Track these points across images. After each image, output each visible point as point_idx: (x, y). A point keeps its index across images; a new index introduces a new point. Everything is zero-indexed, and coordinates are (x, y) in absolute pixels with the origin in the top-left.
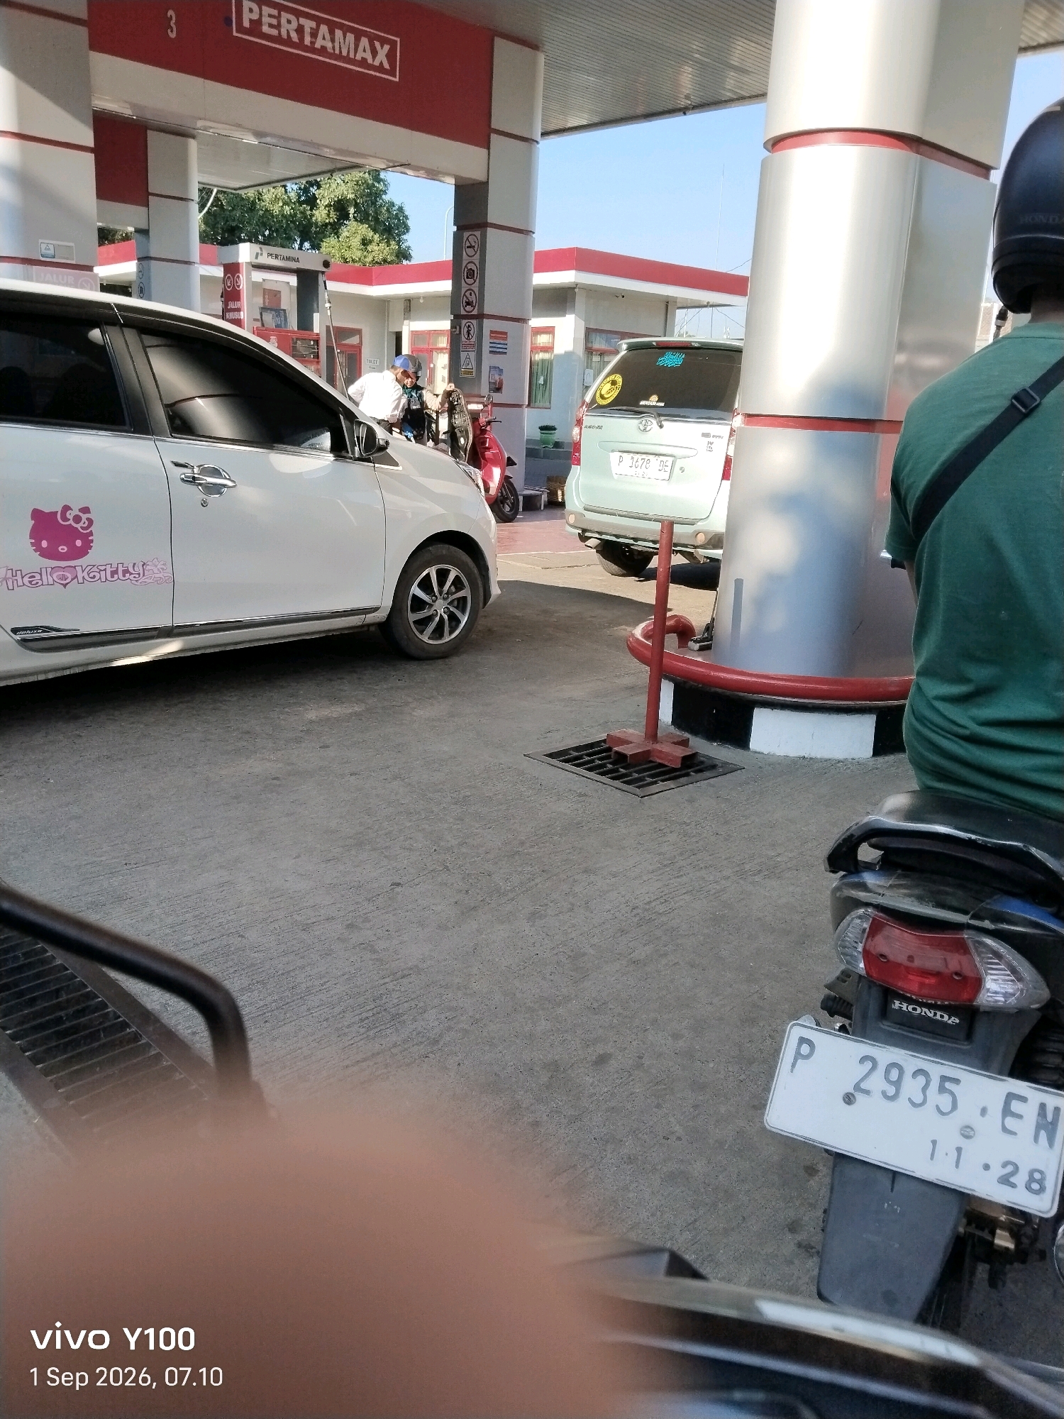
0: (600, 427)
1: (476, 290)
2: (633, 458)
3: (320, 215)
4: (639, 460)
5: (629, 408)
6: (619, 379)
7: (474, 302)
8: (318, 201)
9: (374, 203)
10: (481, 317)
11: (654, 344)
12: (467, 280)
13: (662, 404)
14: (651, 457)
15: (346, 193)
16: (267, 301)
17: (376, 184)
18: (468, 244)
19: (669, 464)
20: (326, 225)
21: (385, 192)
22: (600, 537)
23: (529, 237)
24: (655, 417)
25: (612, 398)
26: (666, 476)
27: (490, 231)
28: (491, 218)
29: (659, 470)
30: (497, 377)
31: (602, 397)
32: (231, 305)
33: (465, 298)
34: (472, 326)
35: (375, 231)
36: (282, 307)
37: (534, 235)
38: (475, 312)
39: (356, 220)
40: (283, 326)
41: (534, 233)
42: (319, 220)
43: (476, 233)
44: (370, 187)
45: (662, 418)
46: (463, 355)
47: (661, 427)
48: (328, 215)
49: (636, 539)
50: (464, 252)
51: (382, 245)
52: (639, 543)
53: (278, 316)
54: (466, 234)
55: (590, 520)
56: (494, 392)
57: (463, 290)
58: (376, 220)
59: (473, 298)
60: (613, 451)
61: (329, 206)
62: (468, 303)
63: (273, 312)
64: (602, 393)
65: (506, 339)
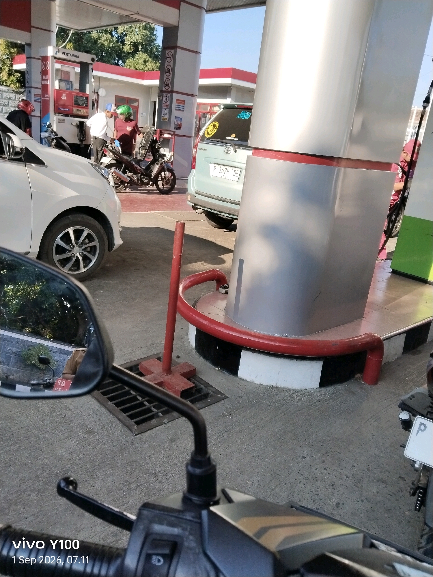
0: (205, 150)
1: (170, 79)
2: (221, 167)
3: (126, 48)
4: (224, 169)
5: (220, 140)
6: (217, 124)
7: (169, 85)
8: (126, 42)
9: (150, 45)
10: (172, 92)
11: (236, 106)
12: (167, 74)
13: (237, 139)
14: (230, 168)
15: (138, 39)
16: (63, 76)
17: (152, 37)
18: (168, 56)
19: (239, 172)
20: (129, 53)
21: (156, 41)
22: (203, 209)
23: (198, 55)
24: (232, 146)
25: (213, 134)
26: (237, 179)
27: (179, 51)
28: (179, 44)
29: (234, 175)
30: (179, 122)
31: (208, 133)
32: (44, 77)
33: (165, 83)
34: (168, 96)
35: (150, 57)
36: (71, 80)
37: (201, 55)
38: (169, 90)
39: (142, 51)
40: (70, 89)
41: (201, 53)
42: (126, 50)
43: (171, 51)
44: (148, 37)
45: (236, 147)
46: (163, 110)
47: (236, 152)
48: (130, 49)
49: (220, 212)
50: (166, 61)
51: (153, 63)
52: (222, 214)
53: (68, 84)
54: (167, 51)
55: (199, 200)
56: (177, 129)
57: (165, 79)
58: (151, 52)
59: (169, 83)
60: (211, 163)
61: (130, 44)
62: (167, 85)
63: (66, 82)
64: (208, 131)
65: (184, 104)
